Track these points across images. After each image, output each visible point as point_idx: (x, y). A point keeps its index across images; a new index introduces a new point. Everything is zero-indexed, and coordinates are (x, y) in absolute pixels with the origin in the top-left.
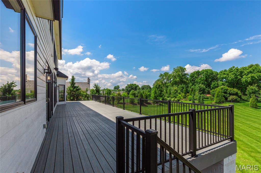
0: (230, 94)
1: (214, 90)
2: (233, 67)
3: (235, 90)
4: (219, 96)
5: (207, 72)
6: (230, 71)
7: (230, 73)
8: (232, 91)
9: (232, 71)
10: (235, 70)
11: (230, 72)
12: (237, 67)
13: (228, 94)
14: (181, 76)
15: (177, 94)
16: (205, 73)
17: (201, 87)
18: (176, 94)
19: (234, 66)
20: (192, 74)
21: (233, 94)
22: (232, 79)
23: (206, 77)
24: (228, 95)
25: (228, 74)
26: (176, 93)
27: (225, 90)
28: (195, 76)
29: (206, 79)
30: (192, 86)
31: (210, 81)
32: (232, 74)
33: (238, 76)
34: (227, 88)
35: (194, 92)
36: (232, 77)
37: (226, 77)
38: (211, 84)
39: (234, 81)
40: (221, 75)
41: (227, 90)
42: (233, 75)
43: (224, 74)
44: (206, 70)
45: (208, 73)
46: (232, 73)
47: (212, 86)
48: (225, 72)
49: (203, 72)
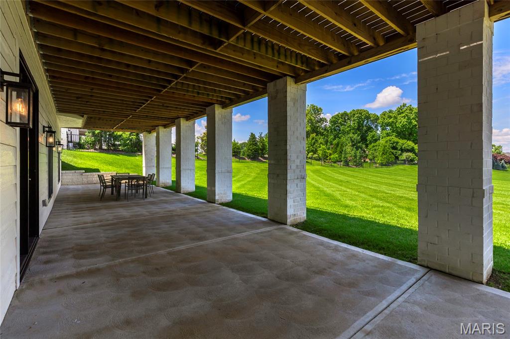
0: (402, 150)
1: (375, 144)
2: (403, 106)
3: (411, 144)
4: (386, 153)
5: (361, 114)
6: (399, 111)
7: (400, 116)
8: (405, 145)
9: (403, 113)
10: (407, 110)
11: (399, 114)
12: (411, 105)
13: (399, 150)
14: (314, 121)
15: (316, 146)
16: (356, 115)
17: (353, 139)
18: (314, 146)
19: (405, 103)
20: (335, 118)
21: (408, 151)
22: (403, 126)
23: (359, 123)
24: (400, 152)
25: (395, 117)
26: (314, 144)
27: (394, 143)
28: (340, 121)
29: (359, 126)
30: (334, 139)
31: (366, 131)
32: (402, 117)
33: (413, 121)
34: (396, 139)
35: (341, 148)
36: (404, 122)
37: (393, 122)
38: (367, 136)
39: (406, 128)
40: (384, 119)
41: (397, 143)
42: (405, 118)
43: (390, 117)
44: (358, 110)
45: (362, 116)
46: (403, 115)
47: (369, 138)
48: (391, 114)
49: (354, 115)
